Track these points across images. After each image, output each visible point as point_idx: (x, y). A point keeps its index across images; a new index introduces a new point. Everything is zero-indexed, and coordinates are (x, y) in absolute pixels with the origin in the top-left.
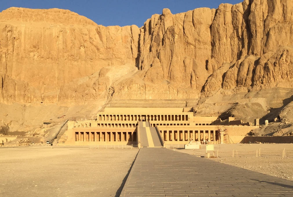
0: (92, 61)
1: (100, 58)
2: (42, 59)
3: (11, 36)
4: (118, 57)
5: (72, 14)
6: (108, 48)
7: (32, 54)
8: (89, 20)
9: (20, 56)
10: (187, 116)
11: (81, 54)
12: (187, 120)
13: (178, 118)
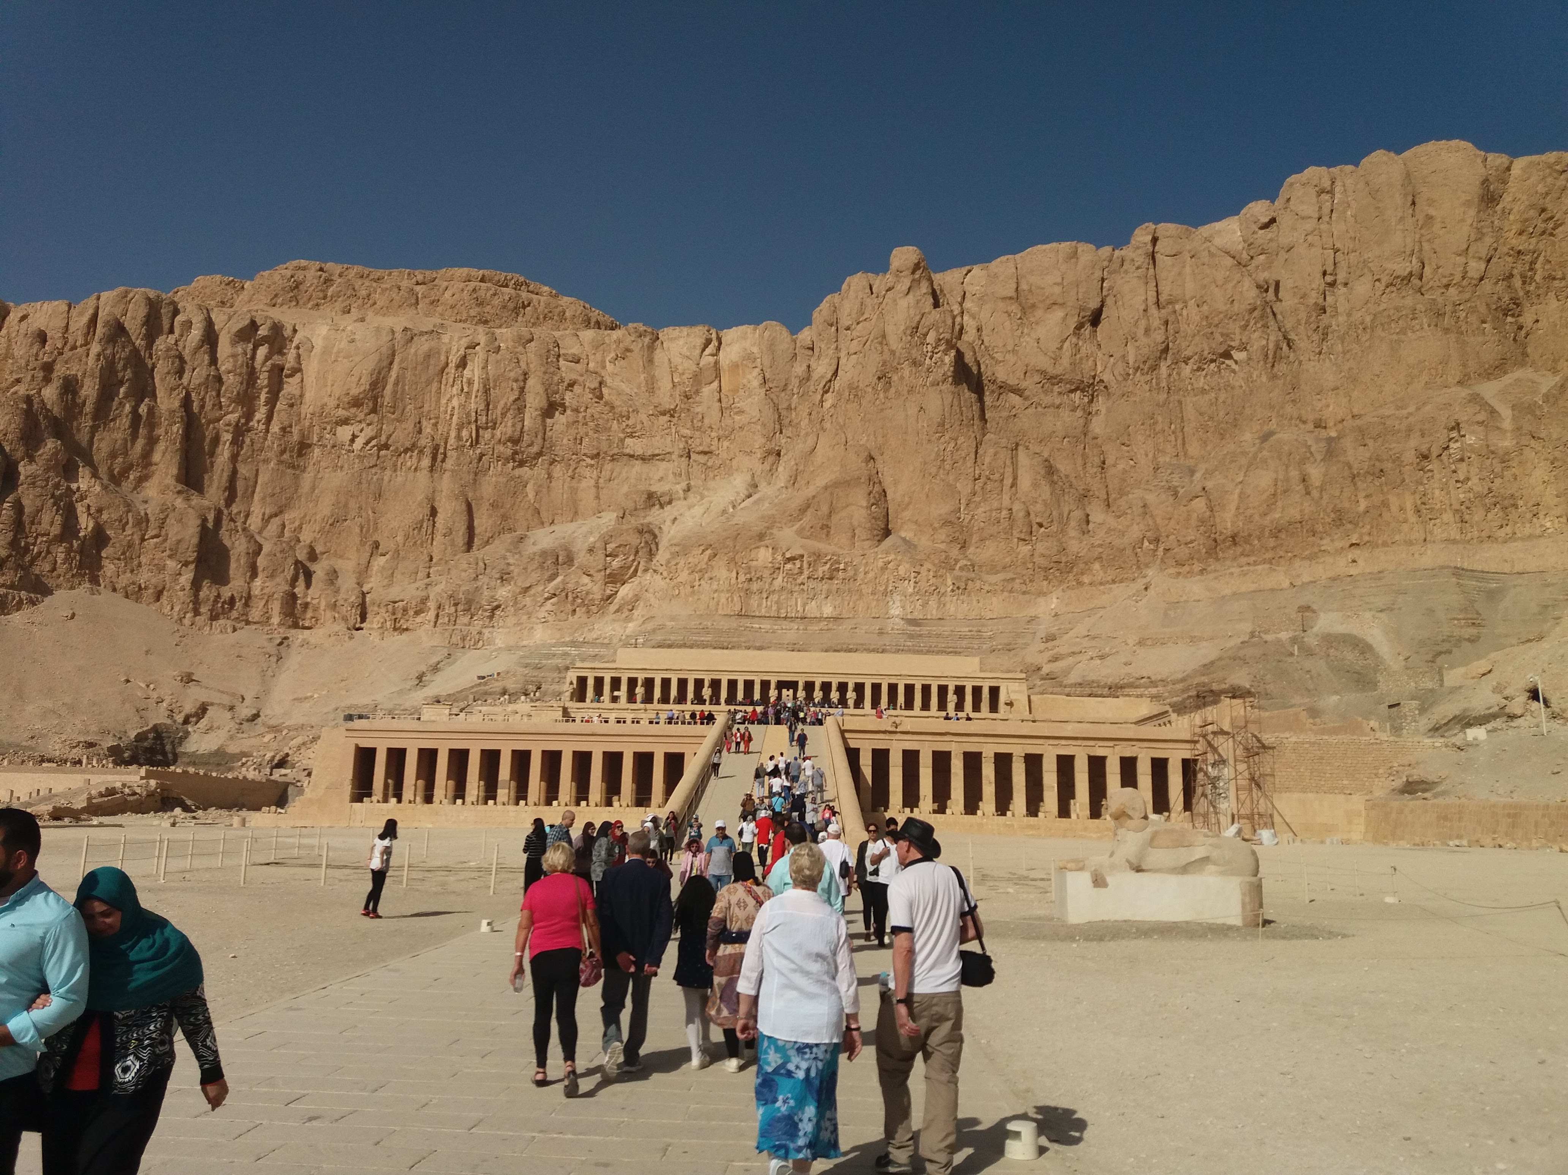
0: (593, 462)
1: (627, 451)
2: (383, 453)
3: (267, 358)
4: (701, 448)
5: (531, 288)
6: (663, 413)
7: (344, 432)
8: (596, 314)
9: (296, 437)
10: (994, 692)
11: (549, 434)
12: (994, 708)
13: (952, 698)
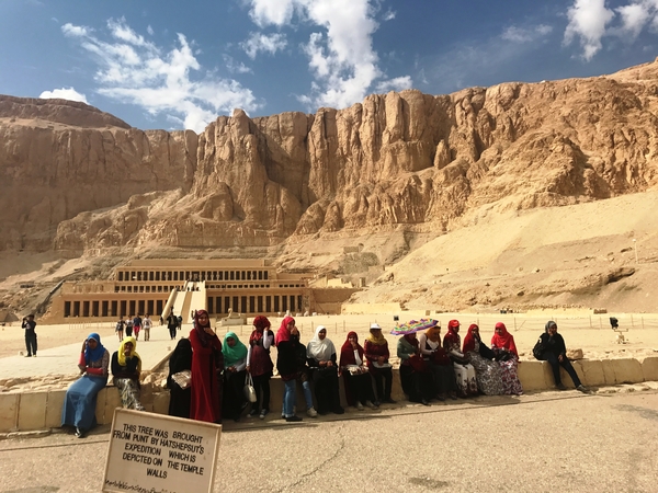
1: (131, 179)
7: (9, 170)
10: (266, 272)
11: (98, 171)
12: (266, 278)
13: (252, 276)
